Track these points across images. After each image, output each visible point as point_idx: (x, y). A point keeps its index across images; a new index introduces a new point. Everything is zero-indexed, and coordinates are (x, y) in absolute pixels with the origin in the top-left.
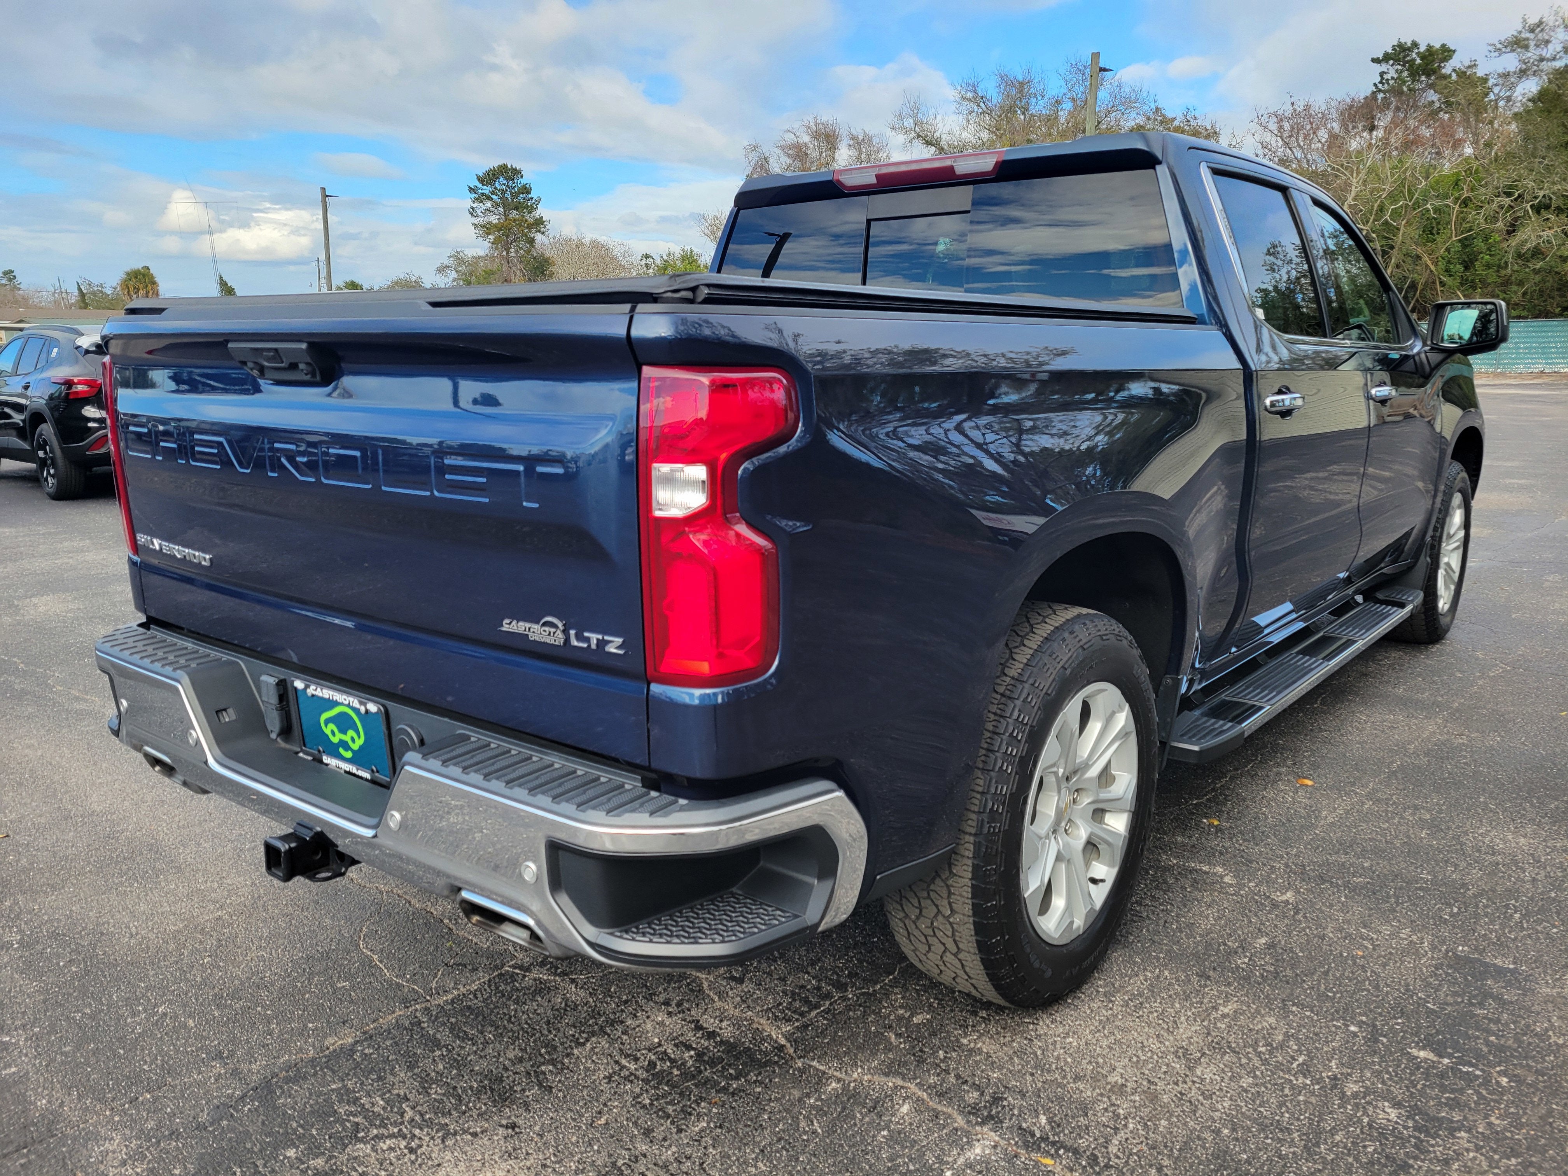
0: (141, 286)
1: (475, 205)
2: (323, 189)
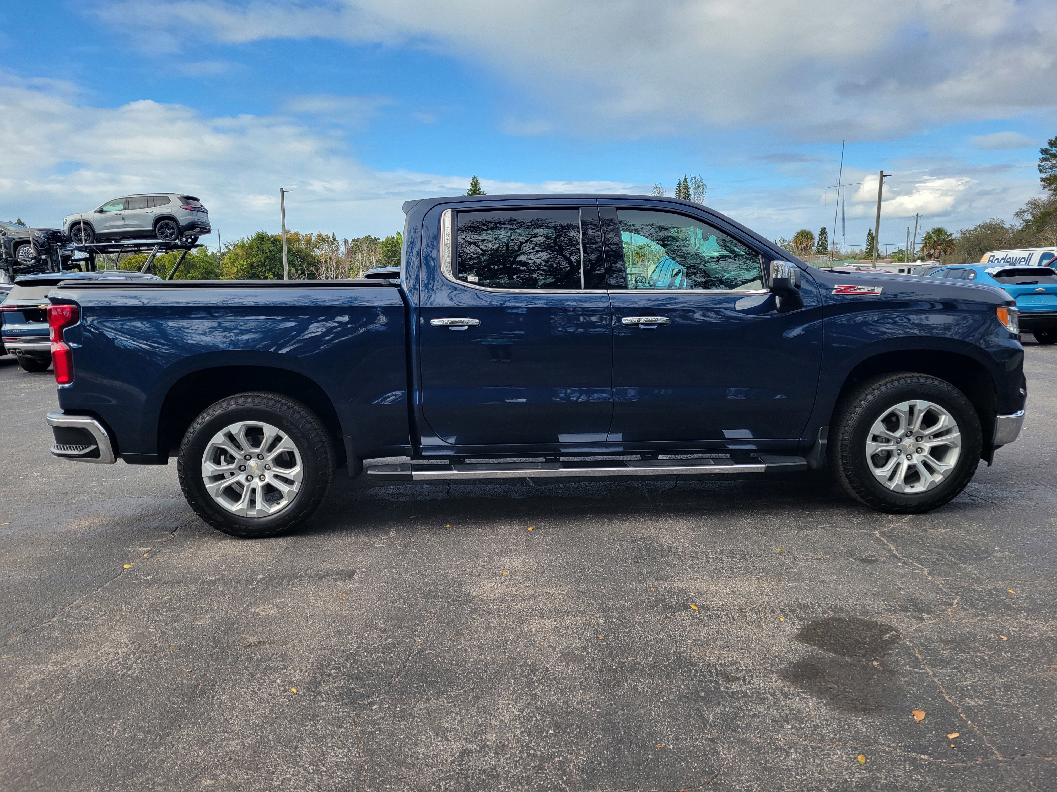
0: (804, 240)
1: (1042, 164)
2: (882, 172)
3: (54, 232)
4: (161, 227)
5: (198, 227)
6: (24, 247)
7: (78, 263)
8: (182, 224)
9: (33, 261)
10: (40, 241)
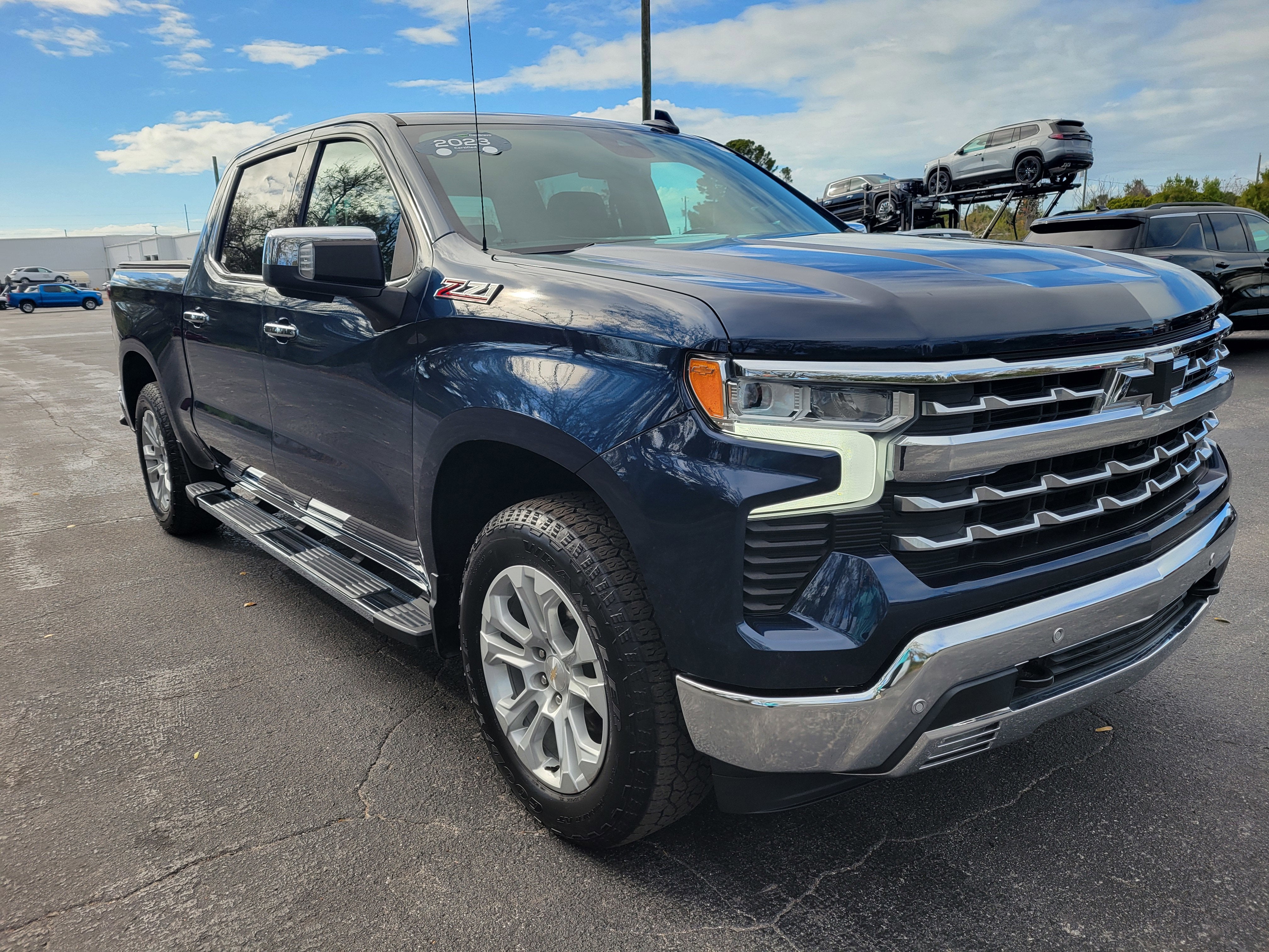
3: (916, 182)
4: (1022, 166)
5: (1067, 162)
6: (884, 202)
7: (941, 216)
8: (1047, 159)
9: (890, 217)
10: (900, 194)
